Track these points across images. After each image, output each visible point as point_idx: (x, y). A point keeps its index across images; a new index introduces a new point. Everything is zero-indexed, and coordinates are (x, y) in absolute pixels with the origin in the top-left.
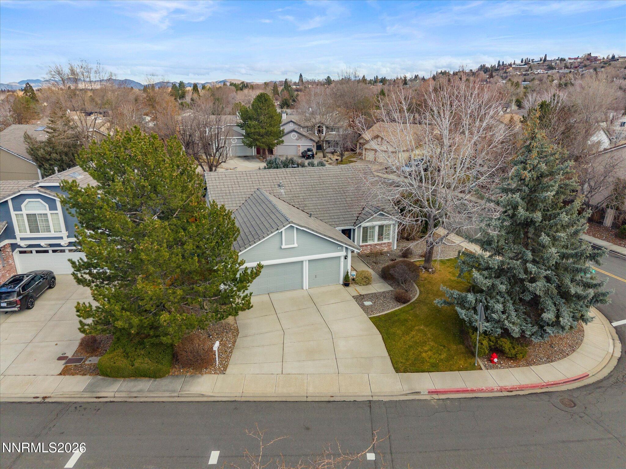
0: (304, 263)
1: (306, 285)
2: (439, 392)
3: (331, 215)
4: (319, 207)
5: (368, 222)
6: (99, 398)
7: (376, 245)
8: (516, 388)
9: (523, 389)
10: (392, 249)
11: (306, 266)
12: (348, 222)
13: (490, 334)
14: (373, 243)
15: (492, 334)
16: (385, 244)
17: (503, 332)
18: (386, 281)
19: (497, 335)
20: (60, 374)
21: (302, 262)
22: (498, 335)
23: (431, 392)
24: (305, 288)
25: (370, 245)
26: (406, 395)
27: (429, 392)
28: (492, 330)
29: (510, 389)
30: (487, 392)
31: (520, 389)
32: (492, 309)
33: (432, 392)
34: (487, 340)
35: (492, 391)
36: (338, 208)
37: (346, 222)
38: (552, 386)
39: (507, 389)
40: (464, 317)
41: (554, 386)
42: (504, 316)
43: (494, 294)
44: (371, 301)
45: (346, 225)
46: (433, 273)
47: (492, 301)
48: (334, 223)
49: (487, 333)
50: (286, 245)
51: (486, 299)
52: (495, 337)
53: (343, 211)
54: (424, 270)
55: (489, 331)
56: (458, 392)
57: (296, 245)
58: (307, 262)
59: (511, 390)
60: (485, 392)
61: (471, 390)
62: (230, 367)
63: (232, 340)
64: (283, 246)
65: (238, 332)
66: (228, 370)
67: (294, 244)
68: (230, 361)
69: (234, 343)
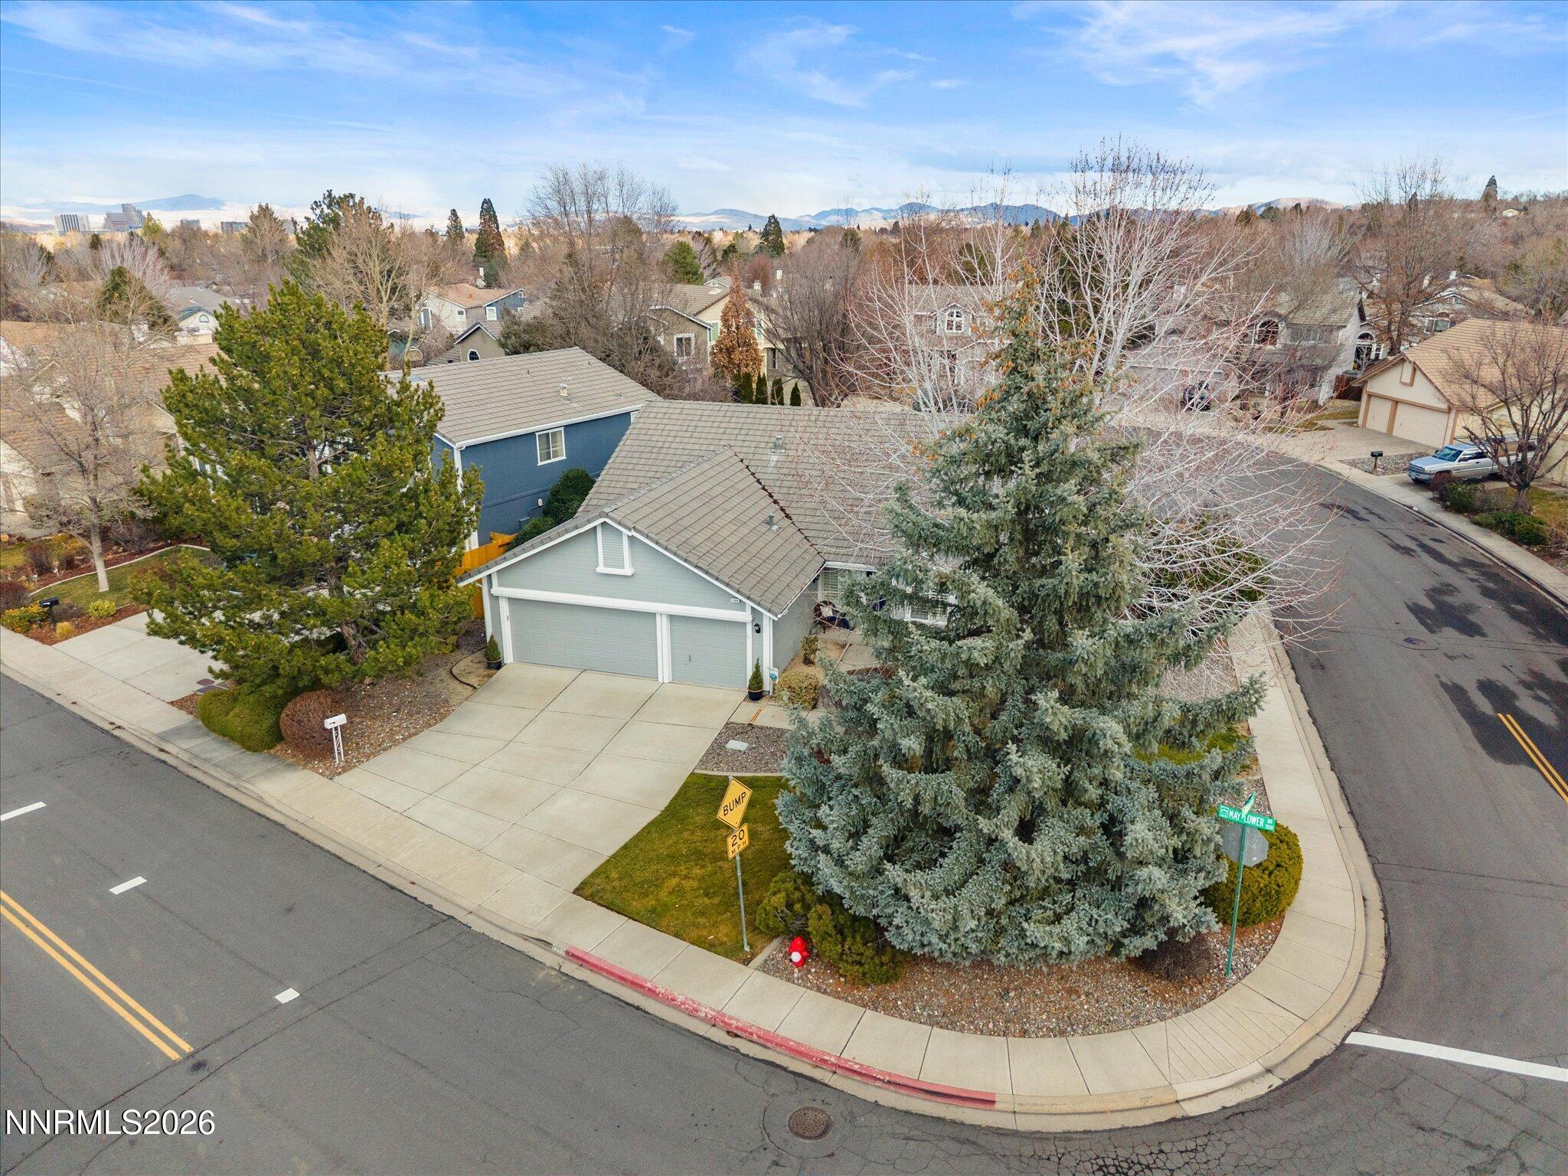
0: (658, 617)
1: (665, 673)
2: (587, 962)
6: (162, 750)
8: (751, 1034)
9: (769, 1044)
11: (663, 626)
20: (172, 703)
21: (653, 615)
23: (571, 956)
24: (660, 680)
26: (526, 938)
27: (567, 953)
29: (737, 1028)
30: (682, 1011)
31: (762, 1041)
33: (573, 955)
35: (692, 1013)
38: (850, 1075)
39: (730, 1025)
41: (858, 1078)
44: (749, 743)
50: (606, 565)
56: (622, 979)
57: (628, 571)
58: (665, 620)
59: (739, 1033)
60: (677, 1007)
61: (649, 989)
62: (354, 771)
63: (413, 730)
64: (601, 569)
65: (441, 720)
66: (345, 776)
67: (623, 567)
68: (365, 764)
69: (410, 736)
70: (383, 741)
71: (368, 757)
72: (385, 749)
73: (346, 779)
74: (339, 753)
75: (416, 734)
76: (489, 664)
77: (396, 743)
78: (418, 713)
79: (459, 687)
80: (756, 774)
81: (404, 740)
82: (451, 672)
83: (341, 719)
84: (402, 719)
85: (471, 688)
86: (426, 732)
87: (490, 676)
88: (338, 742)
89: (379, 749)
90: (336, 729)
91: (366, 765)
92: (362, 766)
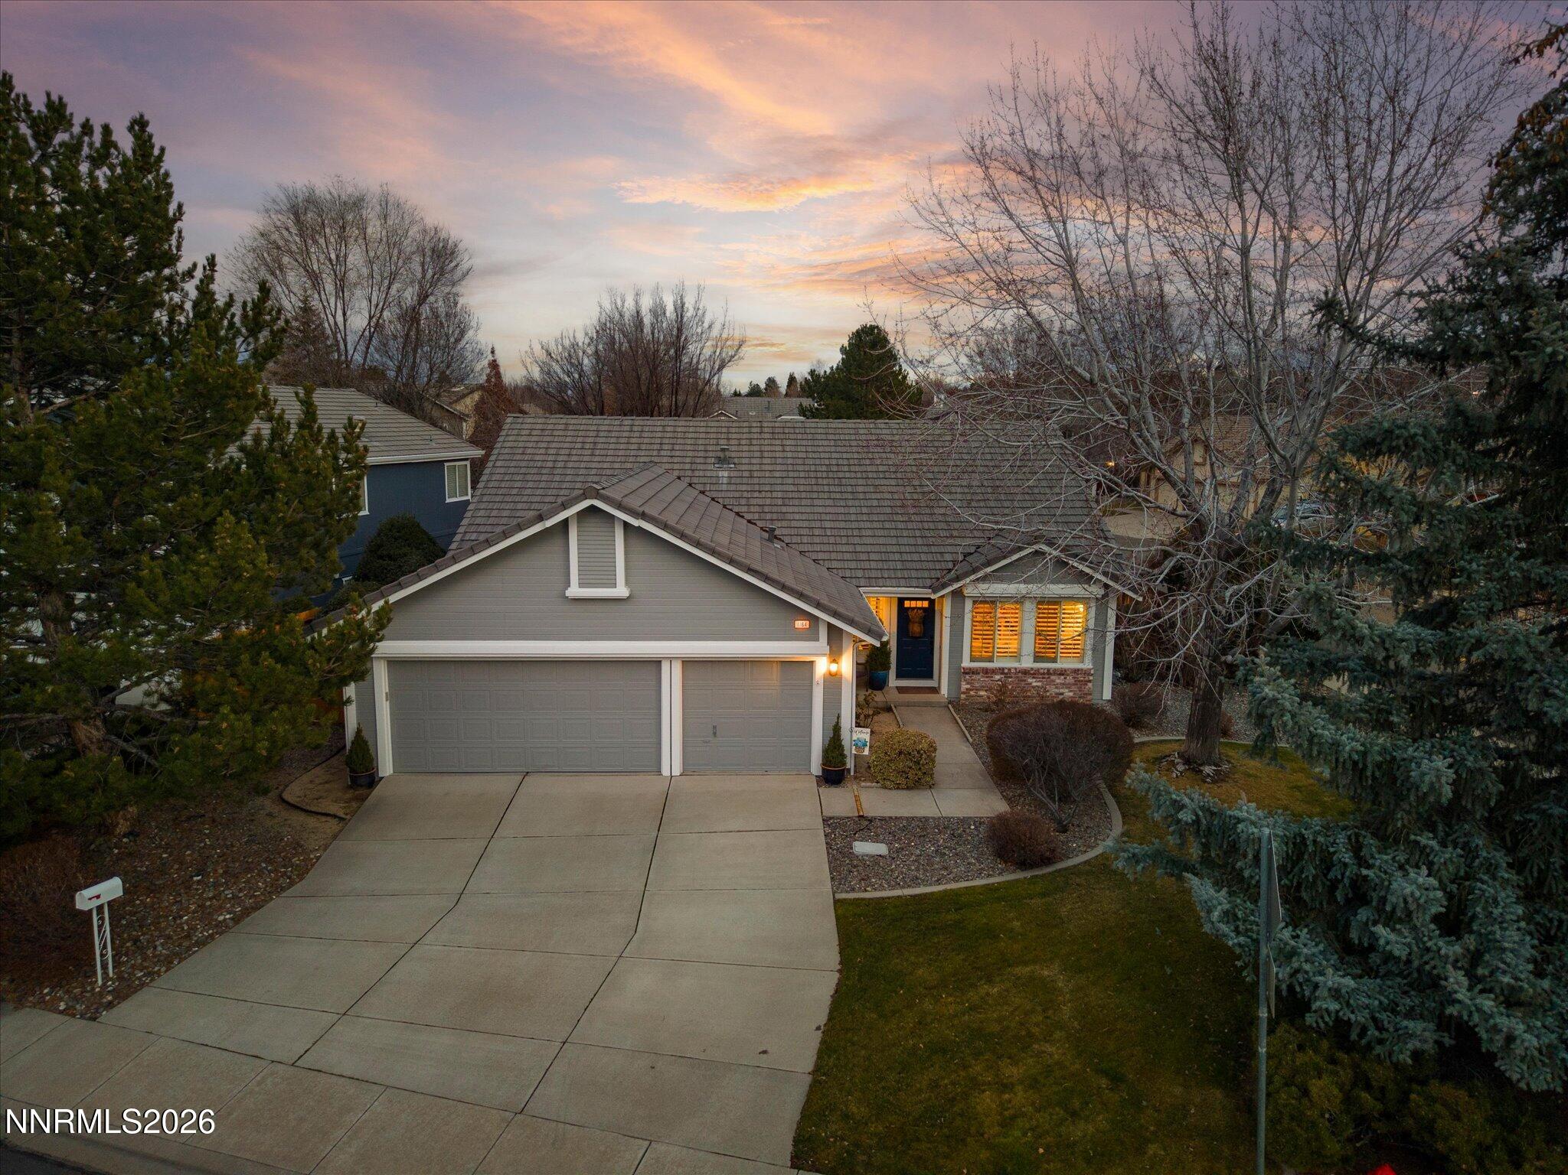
0: (665, 666)
1: (672, 761)
3: (859, 548)
4: (828, 525)
5: (984, 579)
7: (1025, 672)
10: (1094, 699)
11: (672, 681)
12: (914, 574)
13: (1369, 1047)
14: (1016, 665)
15: (1378, 1049)
16: (1062, 673)
17: (1448, 1041)
18: (998, 785)
19: (1405, 1058)
21: (657, 663)
22: (1416, 1055)
24: (666, 772)
25: (1001, 671)
28: (1380, 1028)
32: (1383, 900)
34: (1346, 1075)
36: (893, 532)
37: (906, 574)
40: (1224, 928)
42: (1452, 949)
43: (1401, 818)
44: (889, 844)
45: (903, 582)
46: (1214, 782)
47: (1382, 859)
48: (860, 574)
49: (1354, 1036)
50: (581, 585)
51: (1357, 848)
52: (1397, 1067)
53: (912, 541)
54: (1181, 768)
55: (1364, 1030)
57: (621, 591)
58: (677, 668)
62: (145, 995)
63: (249, 902)
64: (574, 591)
65: (301, 877)
66: (125, 1007)
67: (614, 585)
68: (164, 976)
69: (247, 912)
70: (193, 929)
71: (168, 963)
72: (202, 943)
73: (133, 1013)
74: (104, 967)
75: (256, 907)
76: (354, 780)
77: (222, 928)
78: (249, 870)
79: (312, 822)
80: (953, 886)
81: (237, 920)
82: (284, 801)
83: (111, 888)
84: (216, 885)
85: (335, 821)
86: (277, 902)
87: (362, 799)
88: (102, 937)
89: (184, 947)
90: (100, 908)
91: (165, 980)
92: (158, 982)
